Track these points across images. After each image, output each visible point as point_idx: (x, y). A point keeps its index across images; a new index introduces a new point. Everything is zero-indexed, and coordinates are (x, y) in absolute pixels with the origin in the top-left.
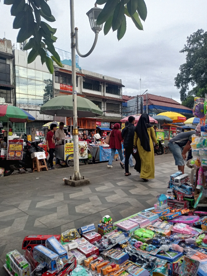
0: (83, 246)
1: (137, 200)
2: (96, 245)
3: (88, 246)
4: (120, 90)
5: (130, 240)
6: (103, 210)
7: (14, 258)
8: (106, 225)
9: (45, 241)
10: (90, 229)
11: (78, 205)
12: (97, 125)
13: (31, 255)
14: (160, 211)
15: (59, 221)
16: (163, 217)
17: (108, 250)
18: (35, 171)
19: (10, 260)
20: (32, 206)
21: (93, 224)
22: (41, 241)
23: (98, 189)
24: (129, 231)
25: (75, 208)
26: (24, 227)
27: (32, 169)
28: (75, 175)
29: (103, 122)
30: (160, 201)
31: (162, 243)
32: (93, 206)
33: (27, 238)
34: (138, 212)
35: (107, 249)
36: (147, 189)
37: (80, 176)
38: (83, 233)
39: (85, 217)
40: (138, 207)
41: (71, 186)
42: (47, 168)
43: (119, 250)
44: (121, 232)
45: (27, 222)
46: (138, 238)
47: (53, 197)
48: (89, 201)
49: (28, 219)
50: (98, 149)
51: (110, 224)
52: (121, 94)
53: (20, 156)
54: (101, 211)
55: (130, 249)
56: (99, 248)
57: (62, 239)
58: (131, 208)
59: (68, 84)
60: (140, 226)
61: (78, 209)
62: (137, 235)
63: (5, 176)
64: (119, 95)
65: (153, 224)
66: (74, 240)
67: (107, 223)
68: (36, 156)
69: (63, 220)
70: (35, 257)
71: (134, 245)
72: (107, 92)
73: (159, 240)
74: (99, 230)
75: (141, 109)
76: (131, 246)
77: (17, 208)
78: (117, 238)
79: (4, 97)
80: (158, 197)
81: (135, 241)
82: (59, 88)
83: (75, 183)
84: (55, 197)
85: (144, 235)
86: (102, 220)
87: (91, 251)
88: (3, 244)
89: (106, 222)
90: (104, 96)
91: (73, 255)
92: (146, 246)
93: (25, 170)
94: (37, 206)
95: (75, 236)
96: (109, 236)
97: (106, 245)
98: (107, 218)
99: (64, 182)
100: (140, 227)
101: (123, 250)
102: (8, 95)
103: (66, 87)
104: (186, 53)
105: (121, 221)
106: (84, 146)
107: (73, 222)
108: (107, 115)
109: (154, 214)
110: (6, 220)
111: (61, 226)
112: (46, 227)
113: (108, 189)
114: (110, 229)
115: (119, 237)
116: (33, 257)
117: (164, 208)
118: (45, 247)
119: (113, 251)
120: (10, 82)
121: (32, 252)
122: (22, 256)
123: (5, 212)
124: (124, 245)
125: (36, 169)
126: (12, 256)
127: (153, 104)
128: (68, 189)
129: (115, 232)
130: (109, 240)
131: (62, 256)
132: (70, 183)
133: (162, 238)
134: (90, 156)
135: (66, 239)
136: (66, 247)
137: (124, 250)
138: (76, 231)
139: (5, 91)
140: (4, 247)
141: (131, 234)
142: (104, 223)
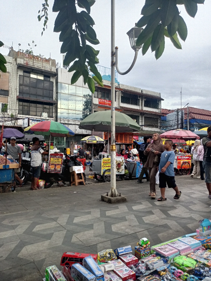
0: (119, 268)
1: (177, 222)
2: (133, 269)
3: (124, 270)
4: (159, 104)
5: (170, 268)
6: (140, 231)
7: (53, 274)
8: (143, 248)
9: (82, 259)
10: (126, 252)
11: (114, 224)
12: (135, 139)
13: (68, 272)
14: (203, 237)
15: (96, 239)
16: (207, 245)
17: (146, 276)
18: (73, 184)
19: (49, 275)
20: (70, 221)
21: (130, 246)
22: (78, 259)
23: (135, 208)
24: (168, 257)
25: (111, 227)
26: (62, 242)
27: (71, 183)
28: (112, 192)
29: (141, 136)
30: (203, 227)
31: (205, 275)
32: (130, 225)
33: (66, 254)
34: (177, 237)
35: (144, 275)
36: (188, 211)
37: (117, 193)
38: (120, 254)
39: (122, 237)
40: (178, 231)
41: (107, 202)
42: (84, 182)
43: (157, 277)
44: (159, 257)
45: (65, 237)
46: (178, 266)
47: (89, 213)
48: (126, 220)
49: (66, 234)
50: (135, 165)
51: (148, 248)
53: (59, 169)
54: (138, 232)
55: (170, 278)
56: (136, 272)
57: (99, 258)
58: (171, 231)
59: (106, 99)
60: (180, 252)
61: (114, 228)
62: (177, 262)
63: (45, 188)
64: (158, 109)
65: (194, 252)
66: (111, 261)
67: (145, 246)
68: (74, 170)
69: (100, 238)
70: (72, 275)
71: (173, 273)
72: (145, 106)
73: (202, 271)
74: (136, 252)
75: (182, 123)
76: (170, 274)
77: (56, 221)
78: (155, 263)
79: (47, 112)
80: (201, 221)
81: (174, 269)
82: (97, 103)
83: (111, 200)
84: (92, 213)
85: (185, 263)
86: (139, 243)
87: (128, 275)
88: (43, 257)
89: (143, 245)
90: (142, 110)
91: (110, 278)
92: (187, 276)
93: (64, 183)
94: (74, 221)
95: (111, 257)
96: (146, 260)
97: (144, 270)
98: (145, 240)
99: (101, 198)
100: (181, 254)
101: (161, 278)
102: (50, 110)
103: (104, 101)
105: (160, 245)
106: (121, 161)
107: (109, 242)
108: (145, 129)
109: (196, 240)
110: (45, 233)
111: (98, 244)
112: (83, 244)
113: (145, 208)
114: (148, 252)
115: (157, 262)
116: (70, 274)
117: (207, 234)
118: (82, 265)
119: (151, 278)
120: (53, 98)
121: (70, 270)
122: (60, 272)
123: (45, 225)
124: (162, 272)
125: (74, 183)
126: (51, 271)
127: (194, 118)
128: (105, 206)
129: (153, 257)
130: (147, 265)
131: (99, 278)
132: (107, 200)
133: (205, 270)
134: (127, 171)
135: (103, 259)
136: (103, 269)
137: (163, 277)
138: (112, 252)
139: (47, 107)
140: (43, 260)
141: (170, 261)
142: (141, 246)
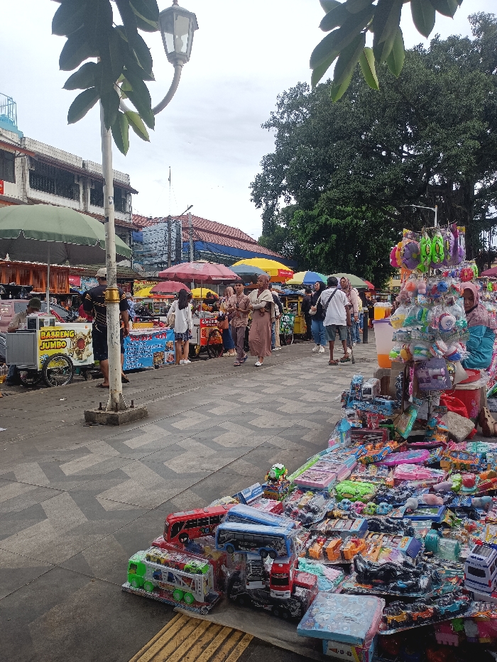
4: (127, 201)
10: (257, 495)
11: (166, 460)
12: (73, 285)
16: (365, 459)
23: (178, 426)
24: (327, 489)
25: (166, 467)
26: (83, 515)
28: (113, 399)
29: (85, 276)
30: (342, 432)
32: (202, 457)
35: (316, 521)
38: (247, 502)
44: (310, 493)
46: (351, 496)
47: (85, 451)
52: (128, 210)
60: (336, 477)
62: (345, 491)
64: (125, 212)
67: (282, 478)
71: (349, 510)
72: (92, 203)
75: (178, 250)
77: (15, 482)
80: (339, 424)
81: (348, 503)
83: (117, 418)
84: (92, 450)
85: (359, 490)
86: (272, 475)
90: (87, 212)
92: (374, 506)
94: (67, 475)
98: (280, 468)
99: (83, 417)
100: (338, 479)
104: (275, 131)
106: (86, 334)
110: (16, 509)
112: (138, 508)
113: (199, 424)
114: (287, 489)
129: (300, 495)
132: (104, 419)
141: (332, 493)
142: (276, 479)
